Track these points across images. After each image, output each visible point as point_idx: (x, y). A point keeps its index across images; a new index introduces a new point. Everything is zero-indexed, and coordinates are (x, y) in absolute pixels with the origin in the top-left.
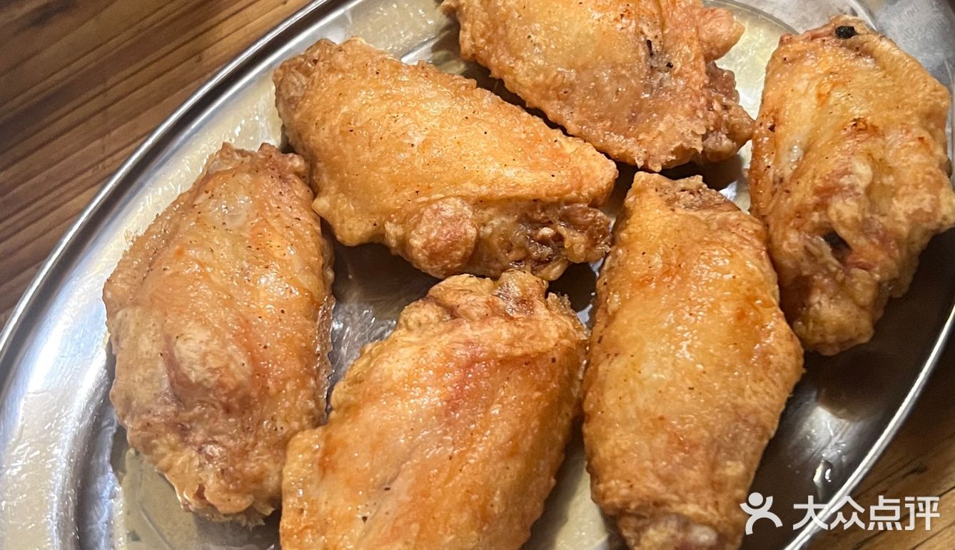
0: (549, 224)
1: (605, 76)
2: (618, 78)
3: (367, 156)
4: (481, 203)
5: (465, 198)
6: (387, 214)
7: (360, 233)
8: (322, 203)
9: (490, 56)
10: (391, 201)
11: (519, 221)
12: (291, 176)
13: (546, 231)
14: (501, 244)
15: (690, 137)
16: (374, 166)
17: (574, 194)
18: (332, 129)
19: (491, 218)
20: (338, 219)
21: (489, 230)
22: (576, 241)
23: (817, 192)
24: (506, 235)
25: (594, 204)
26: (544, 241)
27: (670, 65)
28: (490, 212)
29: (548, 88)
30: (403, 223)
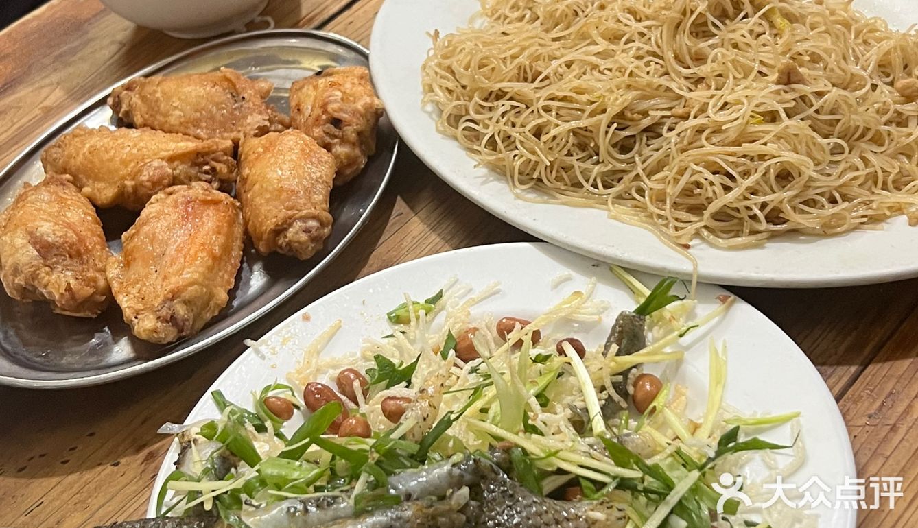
0: (207, 164)
1: (214, 110)
2: (219, 109)
3: (107, 157)
4: (171, 159)
5: (162, 159)
6: (124, 178)
7: (111, 195)
8: (86, 190)
9: (153, 122)
10: (123, 172)
11: (191, 166)
12: (66, 182)
13: (206, 168)
14: (185, 178)
15: (262, 122)
16: (111, 160)
17: (215, 147)
18: (84, 154)
19: (178, 166)
20: (98, 194)
21: (178, 172)
22: (222, 168)
23: (321, 107)
24: (186, 173)
25: (225, 154)
26: (206, 172)
27: (243, 98)
28: (176, 163)
29: (187, 123)
30: (133, 179)
